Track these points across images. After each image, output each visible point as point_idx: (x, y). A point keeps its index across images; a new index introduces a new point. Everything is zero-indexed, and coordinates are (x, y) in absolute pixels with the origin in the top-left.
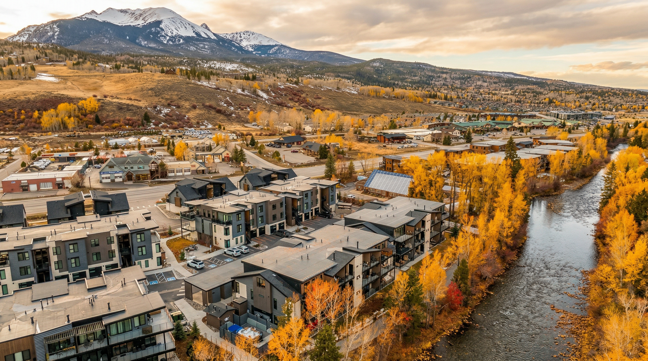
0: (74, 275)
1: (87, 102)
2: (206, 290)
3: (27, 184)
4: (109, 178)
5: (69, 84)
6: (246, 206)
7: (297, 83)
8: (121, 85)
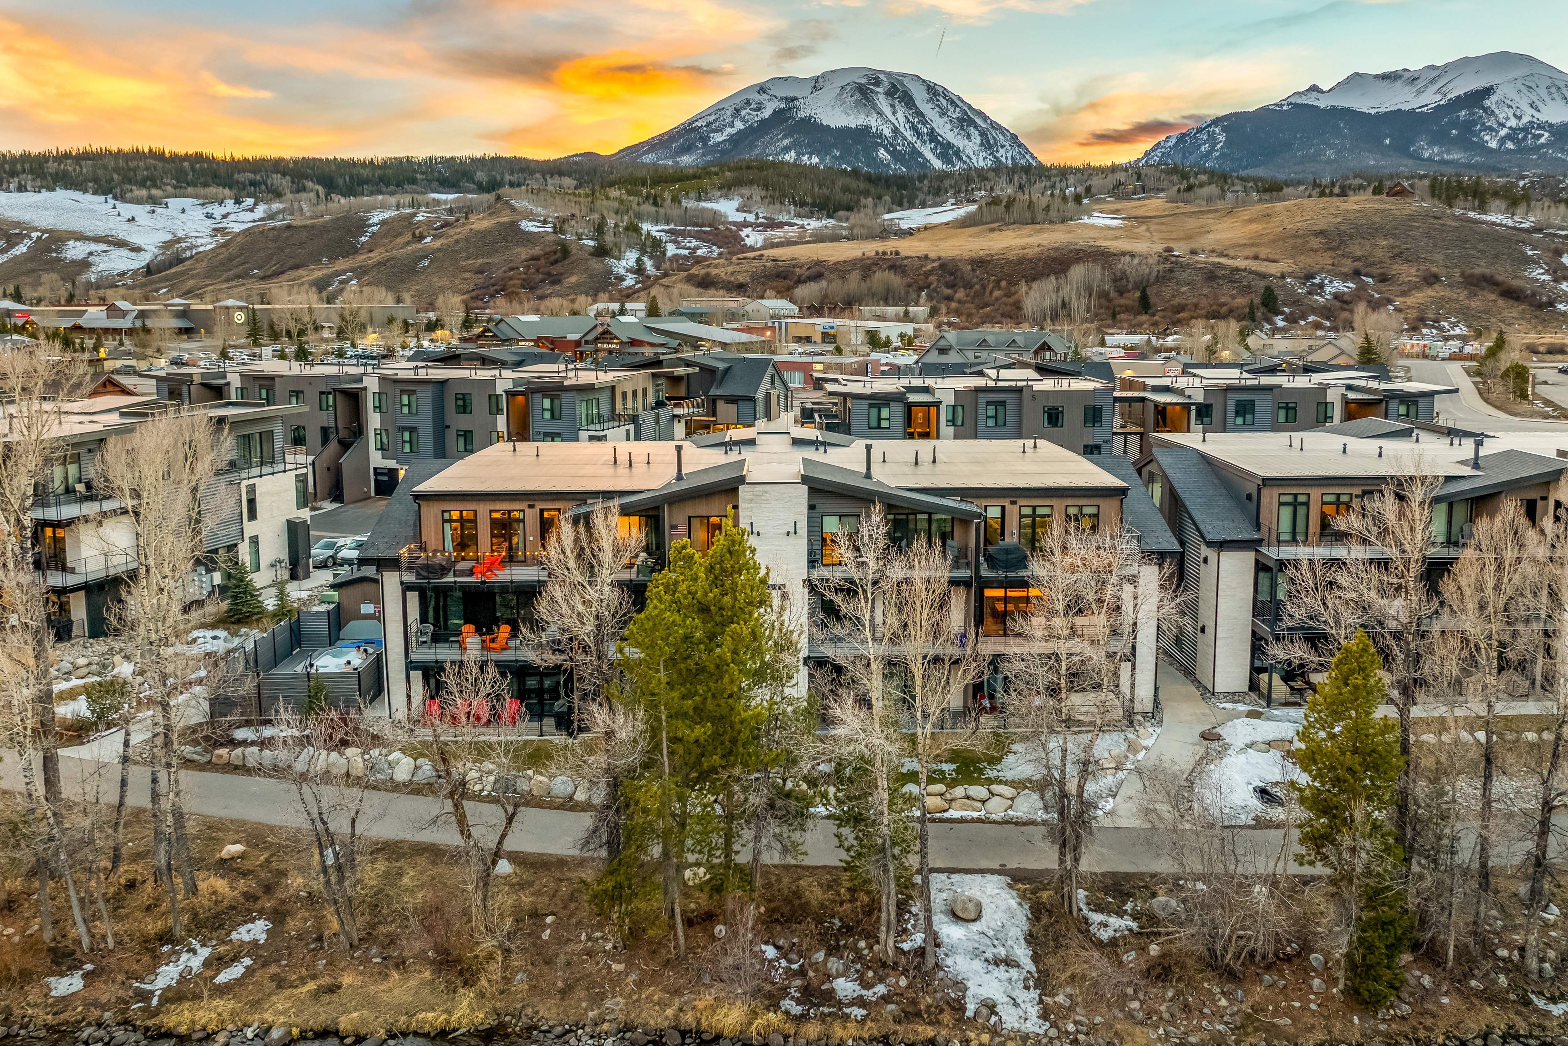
5: (1141, 229)
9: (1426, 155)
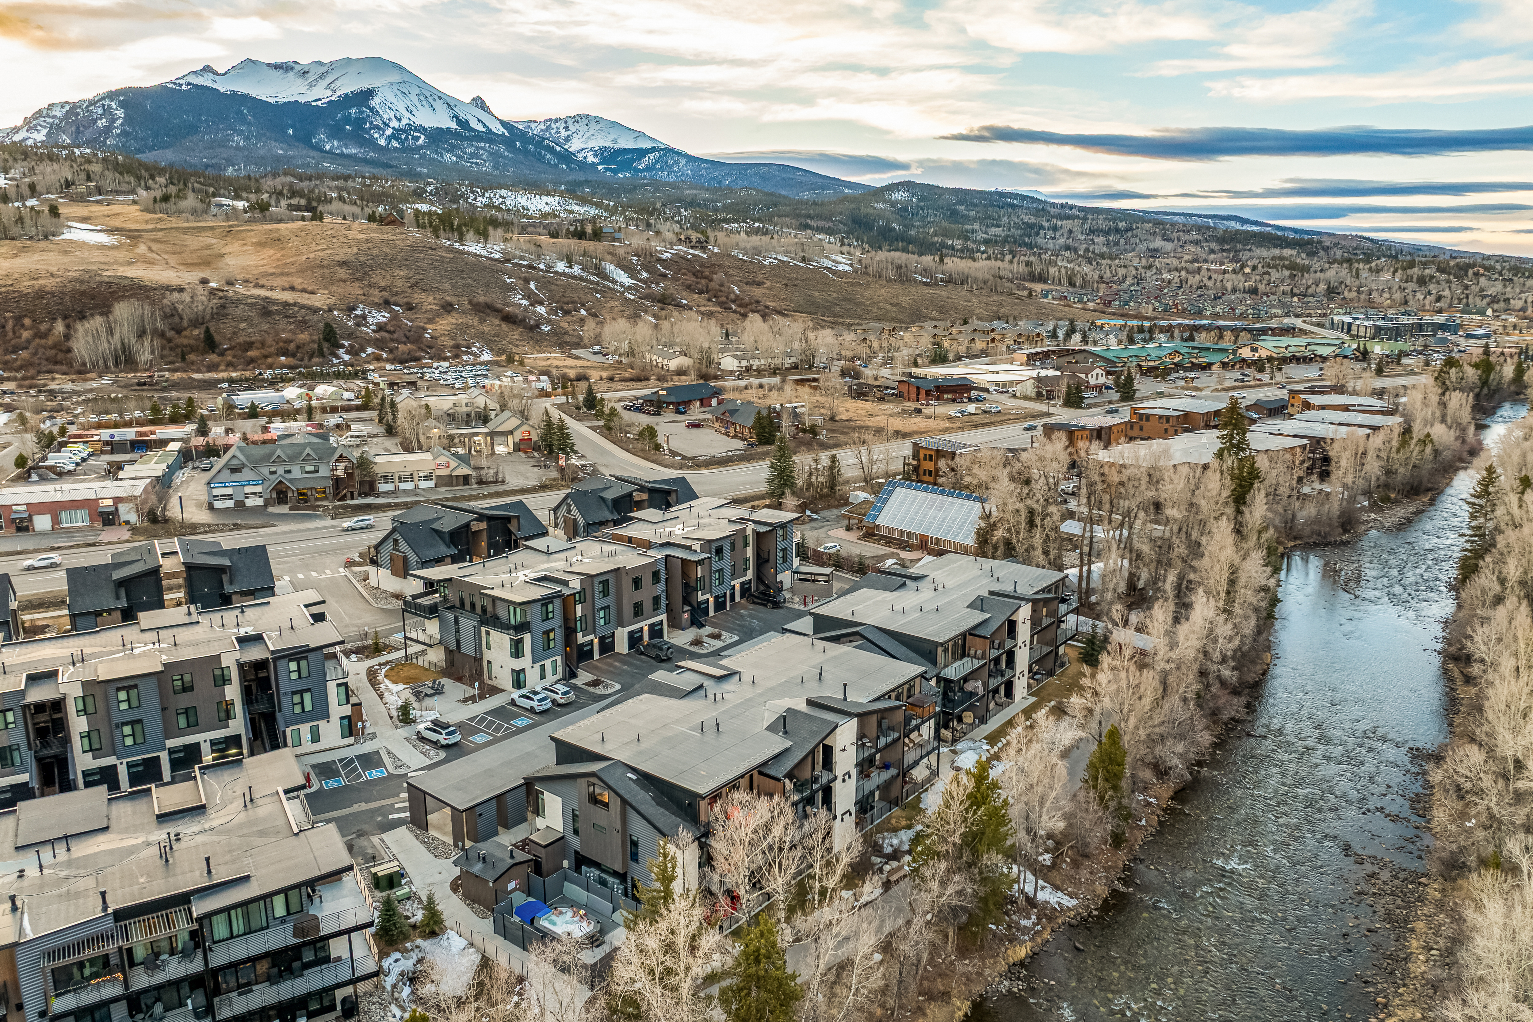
0: (129, 766)
1: (186, 297)
2: (461, 808)
3: (26, 515)
4: (230, 497)
5: (142, 249)
6: (565, 583)
7: (702, 245)
8: (269, 252)
9: (327, 147)
